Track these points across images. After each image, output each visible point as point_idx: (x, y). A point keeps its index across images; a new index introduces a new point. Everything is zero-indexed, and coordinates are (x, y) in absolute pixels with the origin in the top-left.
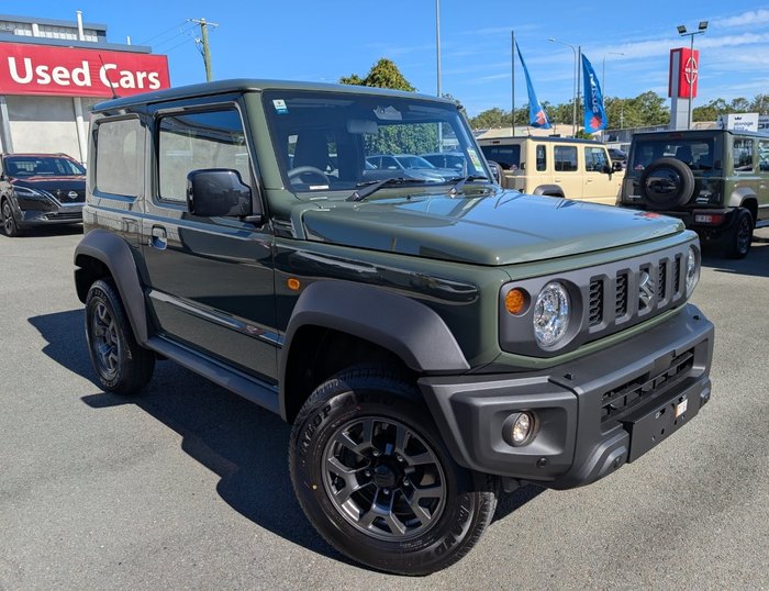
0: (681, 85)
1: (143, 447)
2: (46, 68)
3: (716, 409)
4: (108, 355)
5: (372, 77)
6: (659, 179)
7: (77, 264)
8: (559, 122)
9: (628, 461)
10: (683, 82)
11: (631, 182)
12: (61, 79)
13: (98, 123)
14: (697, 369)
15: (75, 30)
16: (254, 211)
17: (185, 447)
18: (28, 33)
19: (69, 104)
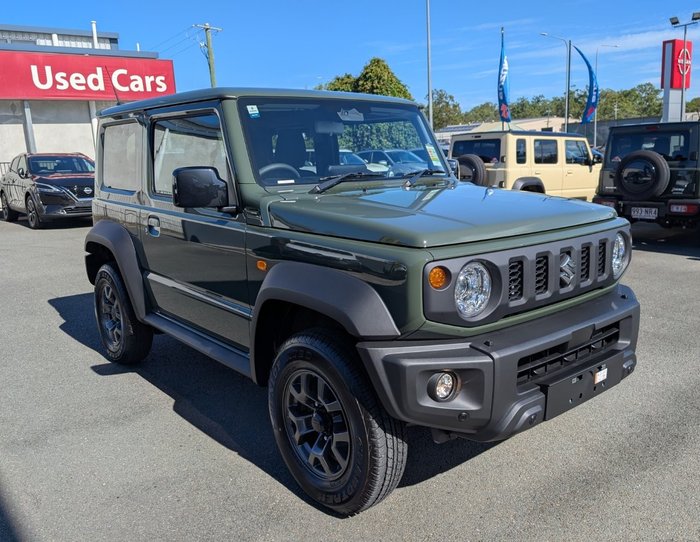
0: (674, 77)
1: (140, 407)
2: (64, 75)
3: (660, 384)
4: (113, 330)
5: (365, 76)
6: (636, 170)
7: (87, 250)
8: (552, 115)
9: (544, 420)
10: (676, 74)
11: (607, 173)
12: (78, 84)
13: (105, 126)
14: (623, 342)
15: (90, 38)
16: (230, 202)
17: (176, 409)
18: (49, 43)
19: (85, 107)
